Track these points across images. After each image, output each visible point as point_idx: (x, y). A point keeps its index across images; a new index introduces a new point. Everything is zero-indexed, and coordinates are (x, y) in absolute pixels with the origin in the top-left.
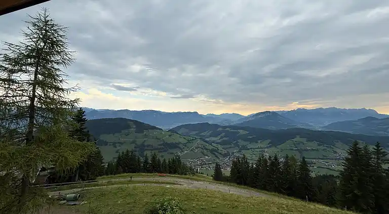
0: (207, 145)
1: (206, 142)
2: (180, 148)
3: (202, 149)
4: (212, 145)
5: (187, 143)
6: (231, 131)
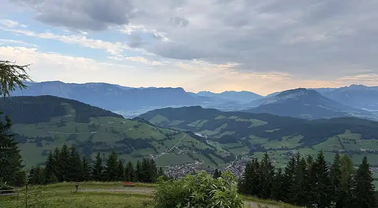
0: (199, 142)
2: (153, 147)
3: (190, 149)
5: (165, 139)
6: (238, 120)
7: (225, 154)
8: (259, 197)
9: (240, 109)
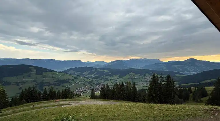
1: (86, 78)
2: (70, 82)
3: (84, 82)
4: (90, 80)
5: (74, 79)
6: (100, 71)
7: (96, 83)
8: (104, 99)
9: (102, 67)
